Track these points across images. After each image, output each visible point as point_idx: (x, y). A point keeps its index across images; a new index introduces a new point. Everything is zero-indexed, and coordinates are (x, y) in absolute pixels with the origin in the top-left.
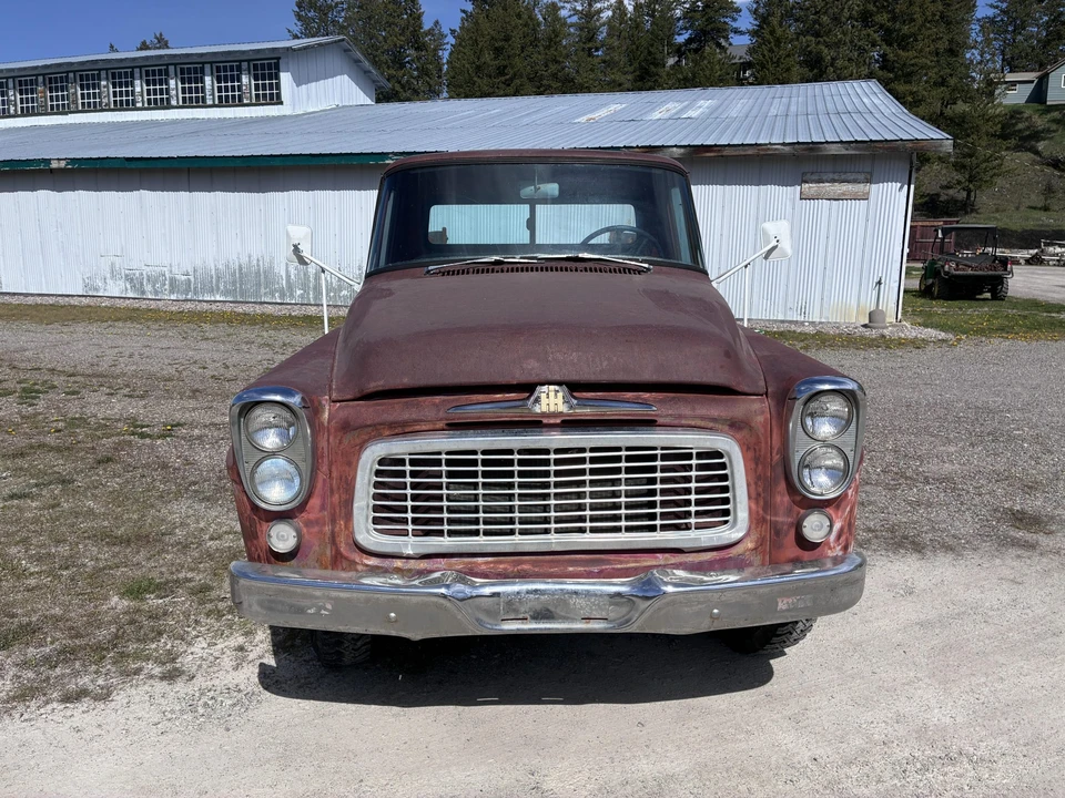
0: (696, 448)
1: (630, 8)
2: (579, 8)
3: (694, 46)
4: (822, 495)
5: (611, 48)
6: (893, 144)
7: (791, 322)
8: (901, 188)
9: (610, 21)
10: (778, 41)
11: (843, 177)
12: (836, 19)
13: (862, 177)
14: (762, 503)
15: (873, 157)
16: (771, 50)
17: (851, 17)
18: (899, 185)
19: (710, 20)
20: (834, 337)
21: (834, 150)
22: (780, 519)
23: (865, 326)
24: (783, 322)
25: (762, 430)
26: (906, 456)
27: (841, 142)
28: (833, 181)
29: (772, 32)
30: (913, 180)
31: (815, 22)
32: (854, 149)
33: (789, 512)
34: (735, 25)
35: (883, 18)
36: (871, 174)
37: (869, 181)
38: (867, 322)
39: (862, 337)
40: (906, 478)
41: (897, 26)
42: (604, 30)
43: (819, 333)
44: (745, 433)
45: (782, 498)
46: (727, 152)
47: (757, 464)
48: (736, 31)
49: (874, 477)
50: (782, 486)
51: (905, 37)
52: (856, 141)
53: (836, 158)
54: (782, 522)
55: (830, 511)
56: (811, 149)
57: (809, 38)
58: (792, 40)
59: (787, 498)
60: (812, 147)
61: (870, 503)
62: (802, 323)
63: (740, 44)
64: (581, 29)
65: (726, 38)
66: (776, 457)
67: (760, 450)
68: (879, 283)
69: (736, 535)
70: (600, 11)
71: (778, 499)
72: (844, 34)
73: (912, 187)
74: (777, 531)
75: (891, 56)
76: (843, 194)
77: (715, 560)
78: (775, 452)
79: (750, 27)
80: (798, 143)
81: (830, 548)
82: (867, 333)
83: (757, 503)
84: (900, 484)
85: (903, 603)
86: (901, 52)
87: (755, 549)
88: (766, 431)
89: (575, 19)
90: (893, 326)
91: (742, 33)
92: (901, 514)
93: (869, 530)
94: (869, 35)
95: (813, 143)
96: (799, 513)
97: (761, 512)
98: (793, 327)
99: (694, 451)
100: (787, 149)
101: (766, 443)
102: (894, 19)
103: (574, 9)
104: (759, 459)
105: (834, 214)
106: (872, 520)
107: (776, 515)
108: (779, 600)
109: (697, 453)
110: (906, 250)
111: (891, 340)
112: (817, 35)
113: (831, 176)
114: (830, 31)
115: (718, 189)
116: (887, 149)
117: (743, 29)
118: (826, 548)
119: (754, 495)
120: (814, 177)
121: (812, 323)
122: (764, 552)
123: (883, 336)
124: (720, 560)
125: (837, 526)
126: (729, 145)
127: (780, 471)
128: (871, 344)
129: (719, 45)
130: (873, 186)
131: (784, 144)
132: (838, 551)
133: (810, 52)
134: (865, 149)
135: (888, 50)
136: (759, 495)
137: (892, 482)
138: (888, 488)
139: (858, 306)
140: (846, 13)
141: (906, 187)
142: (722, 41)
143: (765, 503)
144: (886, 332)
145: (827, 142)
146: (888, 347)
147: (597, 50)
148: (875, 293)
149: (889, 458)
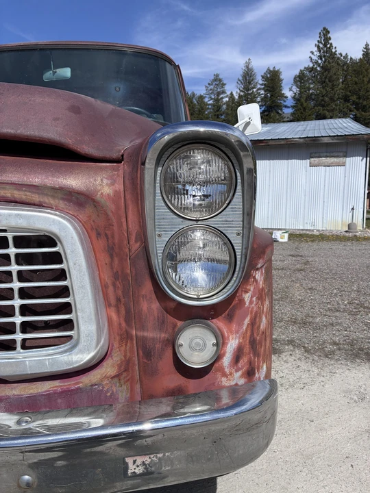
0: (14, 229)
1: (237, 97)
2: (213, 97)
3: (266, 113)
4: (198, 299)
5: (227, 114)
6: (357, 137)
7: (307, 230)
8: (362, 159)
9: (227, 103)
10: (305, 109)
11: (332, 154)
12: (332, 99)
13: (341, 154)
14: (123, 311)
15: (347, 144)
16: (301, 113)
17: (339, 98)
18: (361, 158)
19: (273, 102)
20: (329, 237)
21: (326, 140)
22: (149, 334)
23: (346, 231)
24: (302, 230)
25: (112, 207)
26: (365, 294)
27: (330, 136)
28: (326, 157)
29: (302, 105)
30: (368, 155)
31: (322, 100)
32: (337, 139)
33: (162, 324)
34: (285, 104)
35: (354, 98)
36: (346, 152)
37: (346, 156)
38: (347, 229)
39: (344, 236)
40: (364, 308)
41: (361, 101)
42: (225, 106)
43: (321, 234)
44: (89, 210)
45: (150, 306)
46: (270, 143)
47: (111, 256)
48: (286, 107)
49: (342, 306)
50: (148, 286)
51: (365, 106)
52: (337, 136)
53: (327, 145)
54: (153, 339)
55: (218, 323)
56: (314, 140)
57: (319, 107)
58: (311, 109)
59: (156, 305)
60: (315, 139)
61: (338, 324)
62: (313, 230)
63: (288, 112)
64: (214, 106)
65: (281, 110)
66: (136, 246)
67: (113, 237)
68: (353, 209)
69: (80, 357)
70: (222, 98)
71: (144, 306)
72: (336, 105)
73: (368, 159)
74: (147, 351)
75: (358, 115)
76: (332, 163)
77: (55, 393)
78: (133, 238)
79: (292, 104)
80: (307, 137)
81: (224, 375)
82: (347, 234)
83: (118, 312)
84: (360, 311)
85: (356, 409)
86: (363, 113)
87: (117, 376)
88: (118, 208)
89: (211, 102)
90: (361, 231)
91: (288, 107)
92: (359, 332)
93: (335, 343)
94: (348, 106)
95: (315, 137)
96: (175, 326)
97: (124, 325)
98: (308, 232)
99: (10, 235)
100: (302, 140)
101: (120, 225)
102: (359, 98)
103: (211, 98)
104: (112, 248)
105: (327, 174)
106: (337, 336)
107: (143, 328)
108: (129, 461)
109: (15, 238)
110: (367, 192)
111: (360, 238)
112: (323, 106)
113: (325, 154)
114: (329, 104)
115: (267, 162)
116: (354, 139)
117: (289, 105)
118: (219, 375)
119: (113, 300)
120: (316, 155)
121: (318, 230)
122: (131, 381)
123: (355, 236)
124: (63, 392)
125: (232, 345)
126: (272, 139)
127: (142, 264)
128: (349, 239)
129: (278, 113)
130: (348, 159)
131: (300, 138)
132: (238, 379)
133: (320, 114)
134: (343, 139)
135: (357, 112)
136: (118, 300)
137: (354, 310)
138: (351, 313)
139: (342, 221)
140: (336, 96)
141: (365, 159)
142: (280, 111)
143: (128, 312)
144: (357, 234)
145: (322, 136)
146: (358, 240)
147: (222, 115)
148: (351, 214)
149: (353, 295)
